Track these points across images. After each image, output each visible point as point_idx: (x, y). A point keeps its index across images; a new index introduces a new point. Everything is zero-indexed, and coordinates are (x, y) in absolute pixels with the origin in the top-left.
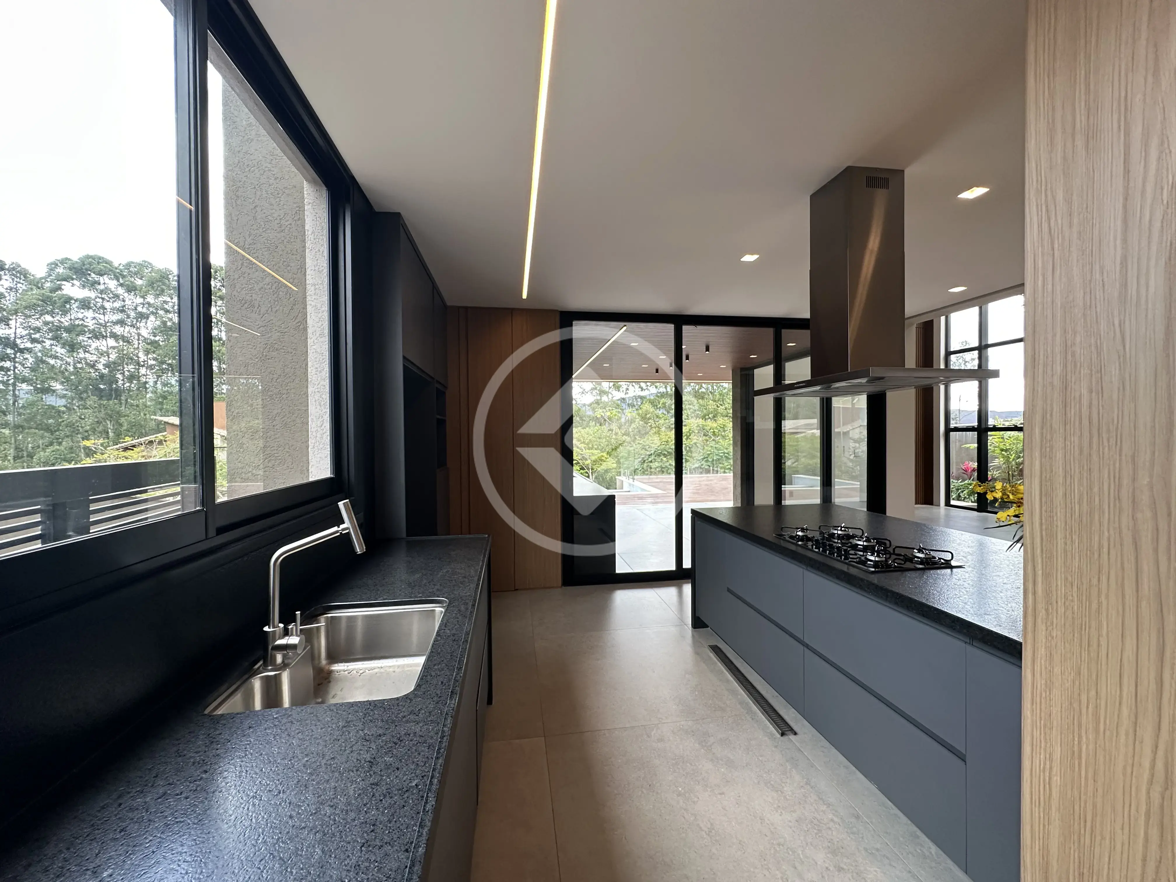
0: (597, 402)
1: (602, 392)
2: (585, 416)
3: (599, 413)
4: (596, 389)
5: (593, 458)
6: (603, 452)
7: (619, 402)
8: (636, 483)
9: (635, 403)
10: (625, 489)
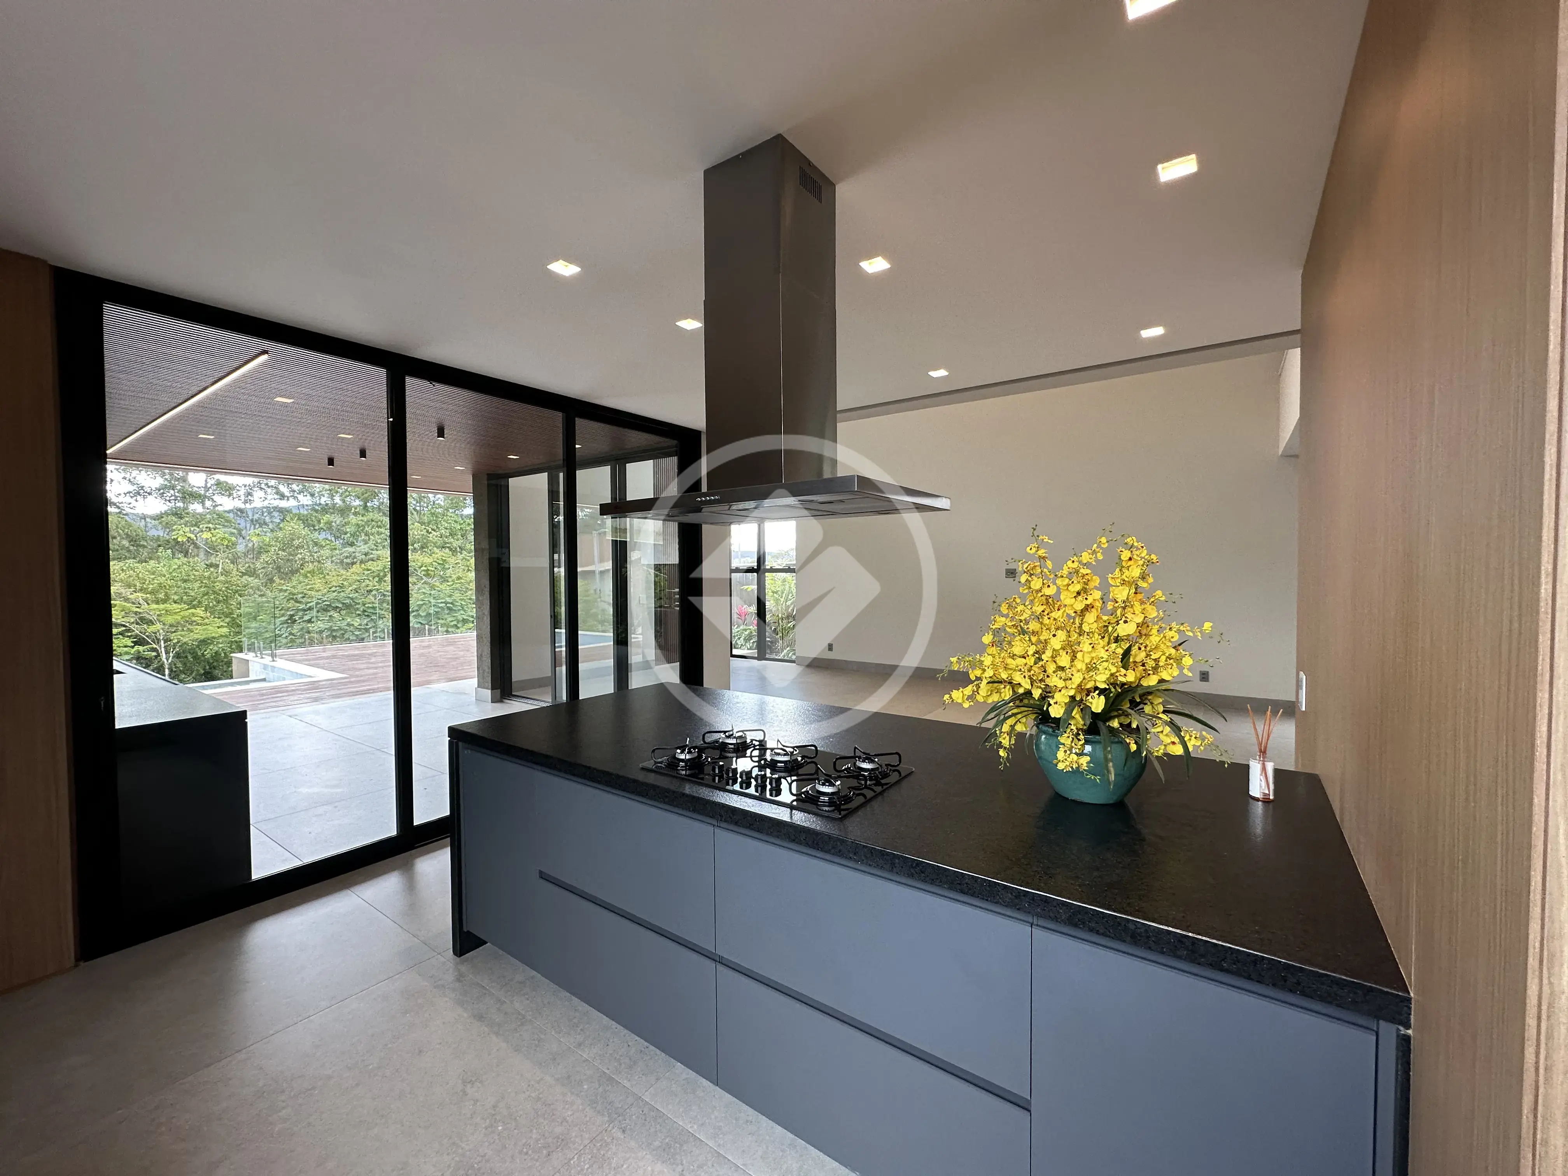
0: (178, 514)
1: (189, 496)
2: (144, 538)
3: (182, 533)
4: (173, 488)
5: (170, 619)
6: (194, 607)
7: (231, 515)
8: (280, 663)
9: (267, 519)
10: (252, 677)
